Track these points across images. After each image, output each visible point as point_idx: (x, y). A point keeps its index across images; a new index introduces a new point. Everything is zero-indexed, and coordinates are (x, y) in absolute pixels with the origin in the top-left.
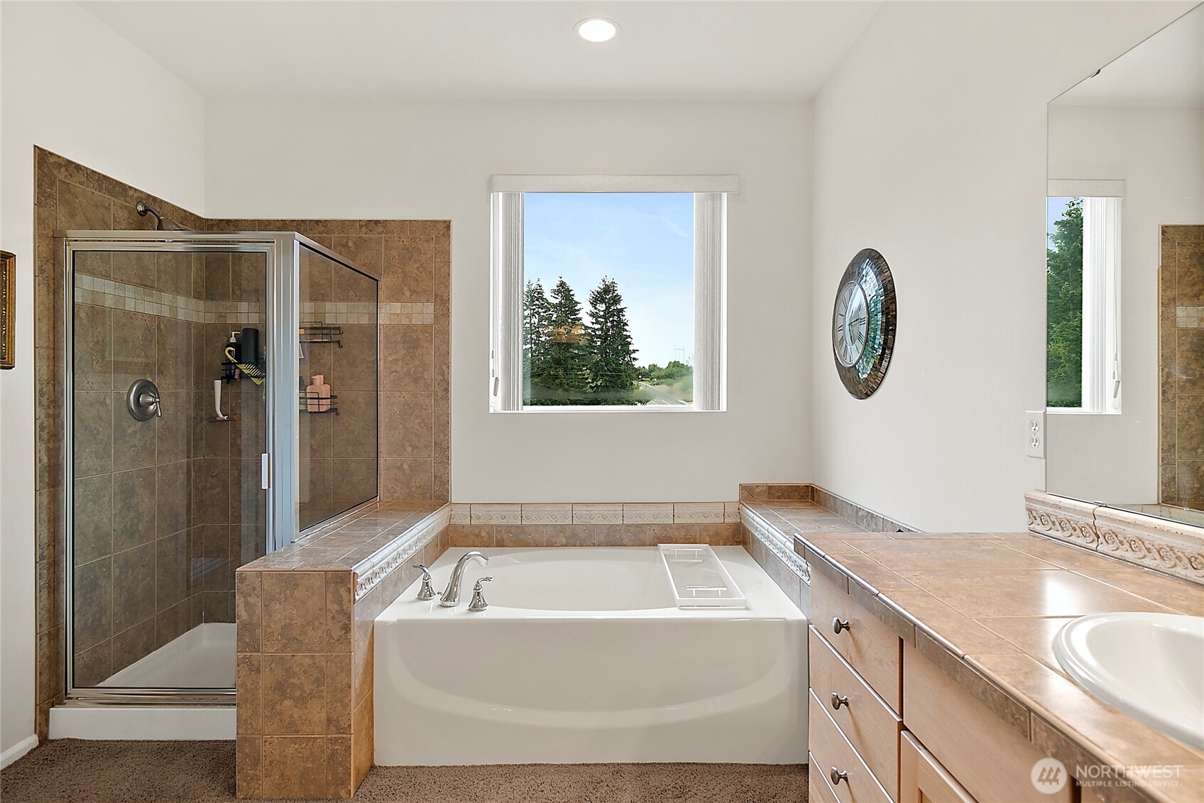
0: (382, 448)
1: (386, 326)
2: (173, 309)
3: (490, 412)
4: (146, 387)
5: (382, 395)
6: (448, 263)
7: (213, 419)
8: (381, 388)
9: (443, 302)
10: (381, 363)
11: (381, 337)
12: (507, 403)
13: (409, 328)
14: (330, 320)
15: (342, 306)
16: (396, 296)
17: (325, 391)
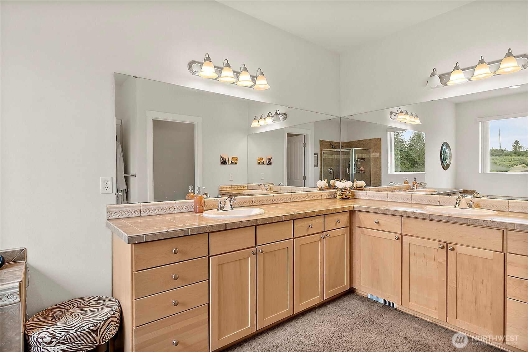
0: (372, 180)
1: (372, 158)
2: (334, 157)
3: (388, 173)
4: (331, 169)
5: (371, 170)
6: (381, 146)
7: (347, 174)
8: (371, 169)
9: (380, 153)
10: (371, 164)
11: (371, 160)
12: (391, 171)
13: (375, 158)
14: (364, 157)
15: (365, 154)
16: (373, 153)
17: (363, 169)
